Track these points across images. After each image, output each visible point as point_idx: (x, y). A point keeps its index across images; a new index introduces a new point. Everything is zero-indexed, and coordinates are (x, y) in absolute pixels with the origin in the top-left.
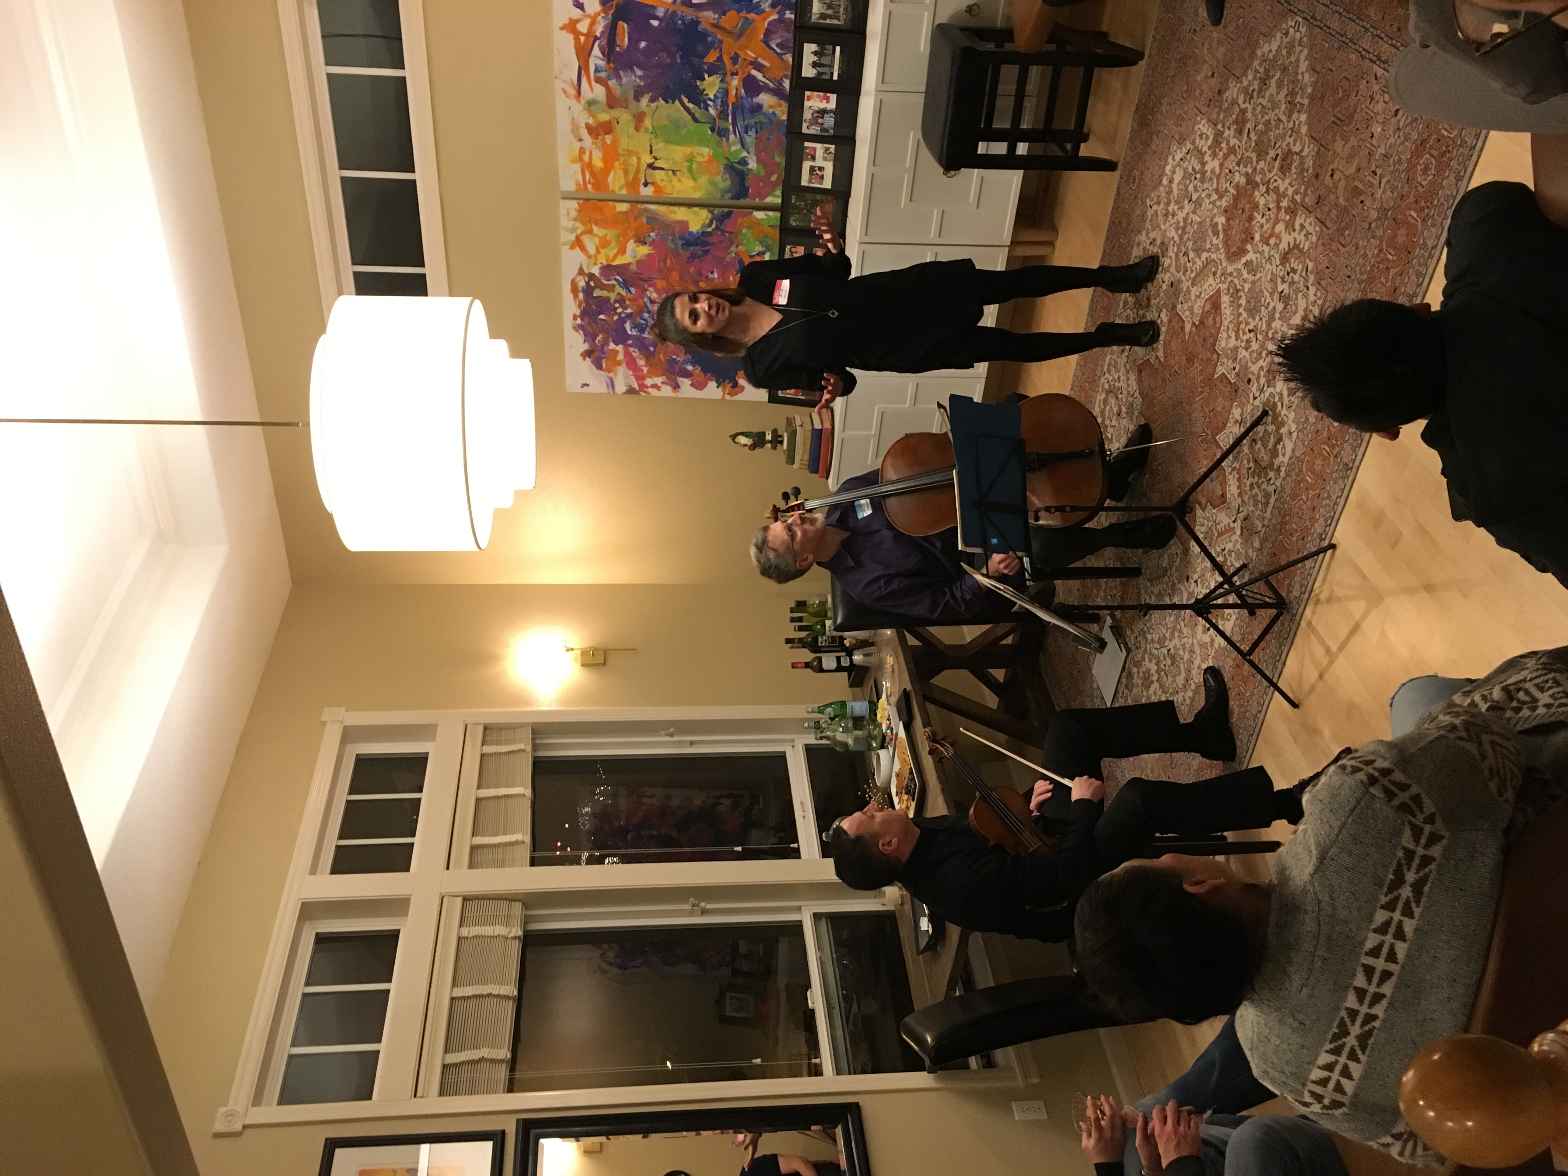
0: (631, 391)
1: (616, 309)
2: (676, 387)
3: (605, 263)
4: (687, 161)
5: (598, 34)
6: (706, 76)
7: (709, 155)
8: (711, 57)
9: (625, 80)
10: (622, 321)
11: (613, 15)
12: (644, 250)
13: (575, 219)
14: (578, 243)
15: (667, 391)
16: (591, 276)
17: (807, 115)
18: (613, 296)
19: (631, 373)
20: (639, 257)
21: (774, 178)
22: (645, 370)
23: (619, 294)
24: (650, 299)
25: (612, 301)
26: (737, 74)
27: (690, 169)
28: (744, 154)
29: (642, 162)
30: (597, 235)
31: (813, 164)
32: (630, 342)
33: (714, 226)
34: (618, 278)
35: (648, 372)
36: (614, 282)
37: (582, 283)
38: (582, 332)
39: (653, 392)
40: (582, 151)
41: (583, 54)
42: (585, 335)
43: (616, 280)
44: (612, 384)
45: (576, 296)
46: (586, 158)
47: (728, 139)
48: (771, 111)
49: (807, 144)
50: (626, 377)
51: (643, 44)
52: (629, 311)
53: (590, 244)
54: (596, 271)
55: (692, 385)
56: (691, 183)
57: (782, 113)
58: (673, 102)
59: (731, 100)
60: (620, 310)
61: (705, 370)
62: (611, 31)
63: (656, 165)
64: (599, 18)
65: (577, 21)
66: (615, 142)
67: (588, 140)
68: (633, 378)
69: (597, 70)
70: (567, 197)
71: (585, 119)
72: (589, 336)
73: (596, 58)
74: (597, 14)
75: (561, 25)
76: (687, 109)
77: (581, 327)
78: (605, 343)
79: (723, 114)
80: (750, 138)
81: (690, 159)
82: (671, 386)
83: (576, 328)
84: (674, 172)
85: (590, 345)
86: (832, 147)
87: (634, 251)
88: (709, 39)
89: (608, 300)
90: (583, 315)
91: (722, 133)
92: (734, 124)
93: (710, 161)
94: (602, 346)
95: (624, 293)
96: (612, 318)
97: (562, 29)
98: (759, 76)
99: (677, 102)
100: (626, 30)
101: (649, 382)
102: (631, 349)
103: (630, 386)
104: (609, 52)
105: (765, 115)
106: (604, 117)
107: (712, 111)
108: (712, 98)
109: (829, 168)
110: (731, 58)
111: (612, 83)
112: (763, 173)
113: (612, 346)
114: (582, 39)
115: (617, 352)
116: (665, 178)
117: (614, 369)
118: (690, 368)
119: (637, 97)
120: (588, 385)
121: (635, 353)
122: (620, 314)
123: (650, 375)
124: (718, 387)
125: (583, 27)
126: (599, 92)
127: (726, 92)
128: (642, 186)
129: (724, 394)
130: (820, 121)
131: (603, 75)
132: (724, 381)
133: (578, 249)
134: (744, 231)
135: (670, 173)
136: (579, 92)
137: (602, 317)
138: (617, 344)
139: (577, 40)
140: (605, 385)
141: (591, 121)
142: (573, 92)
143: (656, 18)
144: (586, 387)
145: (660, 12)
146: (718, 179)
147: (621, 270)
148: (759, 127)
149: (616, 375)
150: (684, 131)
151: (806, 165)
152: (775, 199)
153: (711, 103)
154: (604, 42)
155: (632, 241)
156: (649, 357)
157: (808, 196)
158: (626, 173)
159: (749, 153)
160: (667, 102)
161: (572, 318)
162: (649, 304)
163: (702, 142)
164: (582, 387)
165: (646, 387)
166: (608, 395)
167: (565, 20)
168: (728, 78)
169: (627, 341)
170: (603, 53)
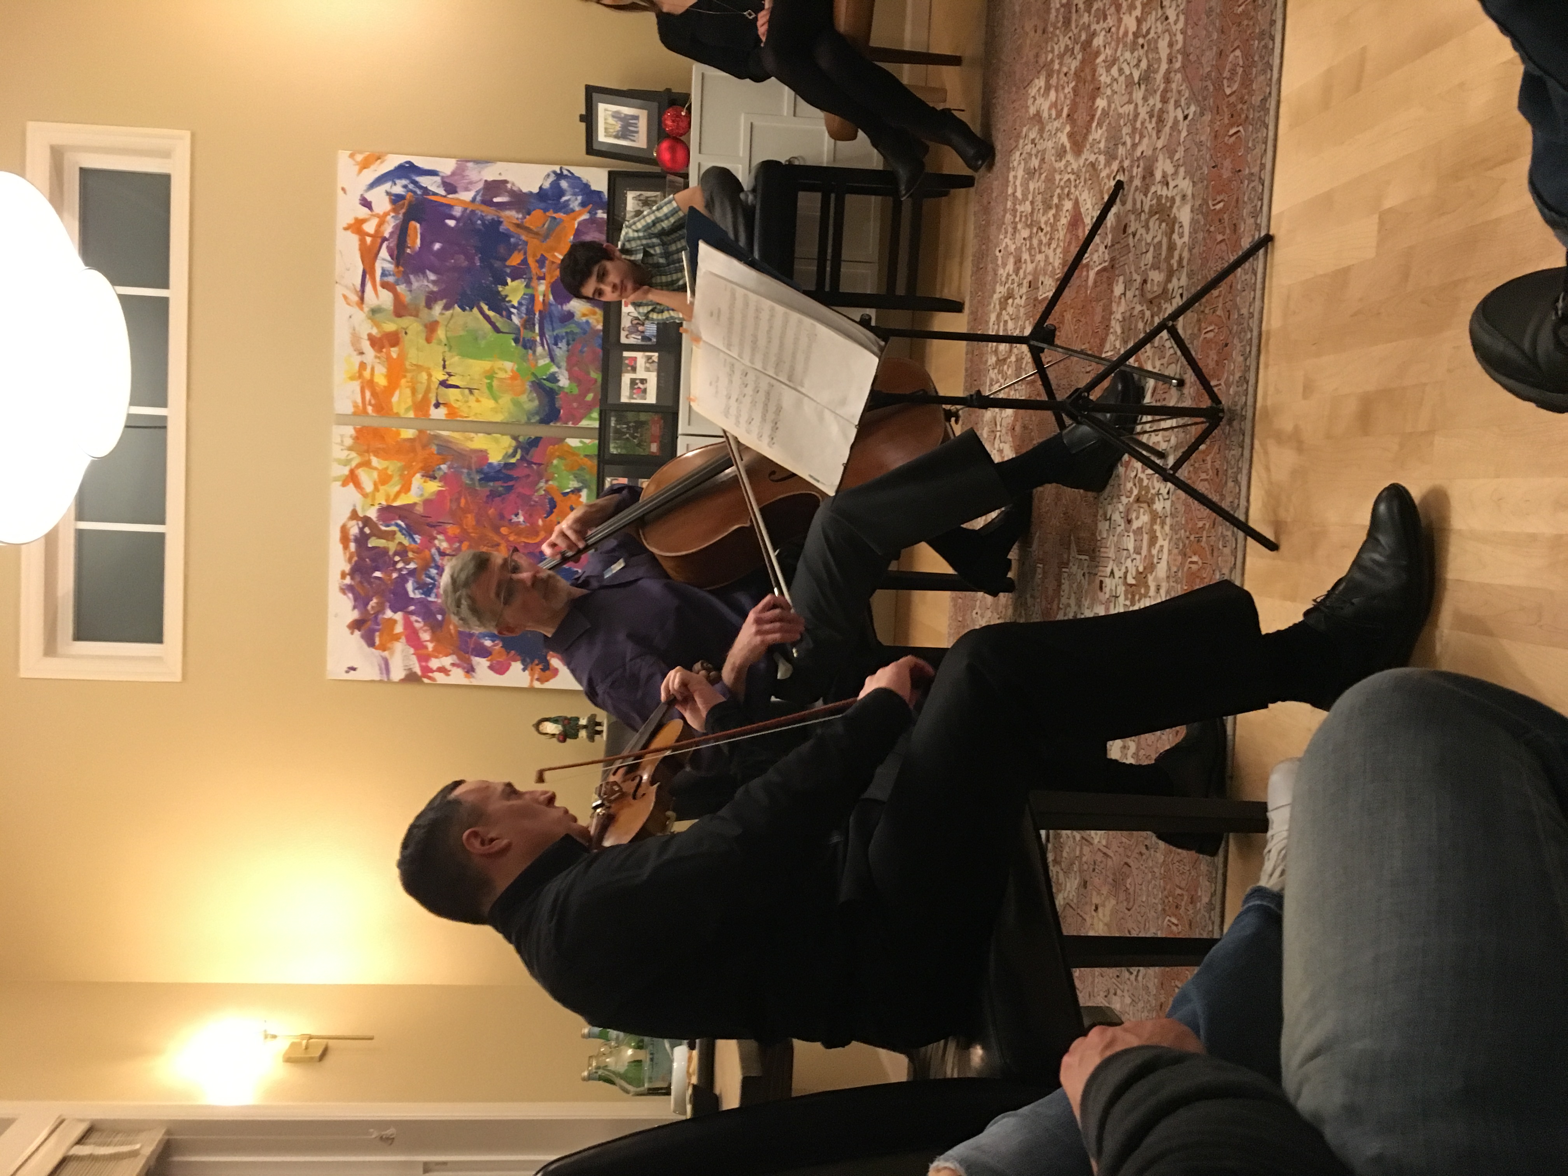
0: (411, 678)
1: (397, 562)
2: (470, 670)
3: (384, 503)
4: (487, 377)
5: (387, 235)
6: (509, 280)
7: (512, 371)
8: (515, 260)
9: (415, 285)
10: (403, 579)
11: (404, 214)
12: (433, 487)
13: (350, 449)
14: (352, 478)
15: (458, 676)
16: (367, 521)
17: (626, 322)
18: (392, 547)
19: (412, 651)
20: (427, 495)
21: (590, 397)
22: (430, 646)
23: (400, 543)
24: (438, 549)
25: (391, 553)
26: (543, 278)
27: (490, 387)
28: (554, 369)
29: (433, 379)
30: (375, 469)
31: (633, 376)
32: (412, 608)
33: (518, 456)
34: (400, 522)
35: (435, 649)
36: (394, 528)
37: (354, 530)
38: (350, 595)
39: (440, 678)
40: (363, 365)
41: (369, 256)
42: (356, 599)
43: (397, 525)
44: (386, 667)
45: (346, 547)
46: (367, 374)
47: (534, 352)
48: (584, 319)
49: (626, 354)
50: (405, 658)
51: (437, 246)
52: (412, 566)
53: (367, 479)
54: (372, 514)
55: (491, 668)
56: (491, 403)
57: (597, 322)
58: (471, 309)
59: (538, 307)
60: (400, 565)
61: (508, 646)
62: (402, 232)
63: (450, 382)
64: (389, 218)
65: (364, 221)
66: (402, 356)
67: (370, 353)
68: (414, 658)
69: (384, 274)
70: (342, 420)
71: (367, 328)
72: (360, 601)
73: (384, 261)
74: (386, 214)
75: (345, 225)
76: (487, 318)
77: (350, 588)
78: (380, 610)
79: (528, 323)
80: (561, 351)
81: (490, 375)
82: (464, 668)
83: (344, 590)
84: (471, 391)
85: (361, 613)
86: (655, 355)
87: (421, 488)
88: (512, 240)
89: (384, 551)
90: (353, 572)
91: (528, 345)
92: (542, 334)
93: (513, 378)
94: (376, 615)
95: (406, 542)
96: (390, 576)
97: (346, 229)
99: (475, 310)
100: (419, 231)
101: (434, 663)
102: (413, 618)
103: (410, 669)
104: (399, 255)
105: (578, 324)
106: (391, 327)
107: (516, 320)
108: (516, 304)
109: (652, 379)
110: (537, 261)
111: (401, 288)
112: (576, 391)
113: (389, 614)
114: (369, 240)
115: (394, 622)
116: (460, 397)
117: (389, 645)
118: (488, 643)
119: (430, 303)
120: (354, 669)
121: (418, 622)
122: (401, 570)
123: (437, 654)
124: (524, 670)
125: (370, 227)
126: (386, 298)
127: (532, 298)
128: (432, 408)
129: (532, 681)
130: (640, 328)
131: (391, 279)
132: (532, 662)
133: (351, 485)
134: (555, 462)
135: (467, 391)
136: (362, 299)
137: (378, 574)
138: (395, 611)
139: (362, 241)
140: (377, 668)
141: (375, 331)
142: (355, 298)
143: (452, 217)
144: (352, 672)
145: (457, 211)
146: (524, 398)
147: (404, 512)
148: (571, 338)
149: (392, 654)
150: (483, 343)
151: (626, 379)
152: (592, 422)
153: (513, 310)
154: (393, 243)
155: (418, 476)
156: (436, 627)
157: (630, 416)
158: (414, 391)
159: (559, 367)
160: (464, 310)
161: (339, 576)
162: (437, 557)
163: (505, 355)
164: (347, 672)
165: (432, 671)
166: (381, 681)
167: (350, 220)
168: (534, 282)
169: (408, 607)
170: (391, 256)
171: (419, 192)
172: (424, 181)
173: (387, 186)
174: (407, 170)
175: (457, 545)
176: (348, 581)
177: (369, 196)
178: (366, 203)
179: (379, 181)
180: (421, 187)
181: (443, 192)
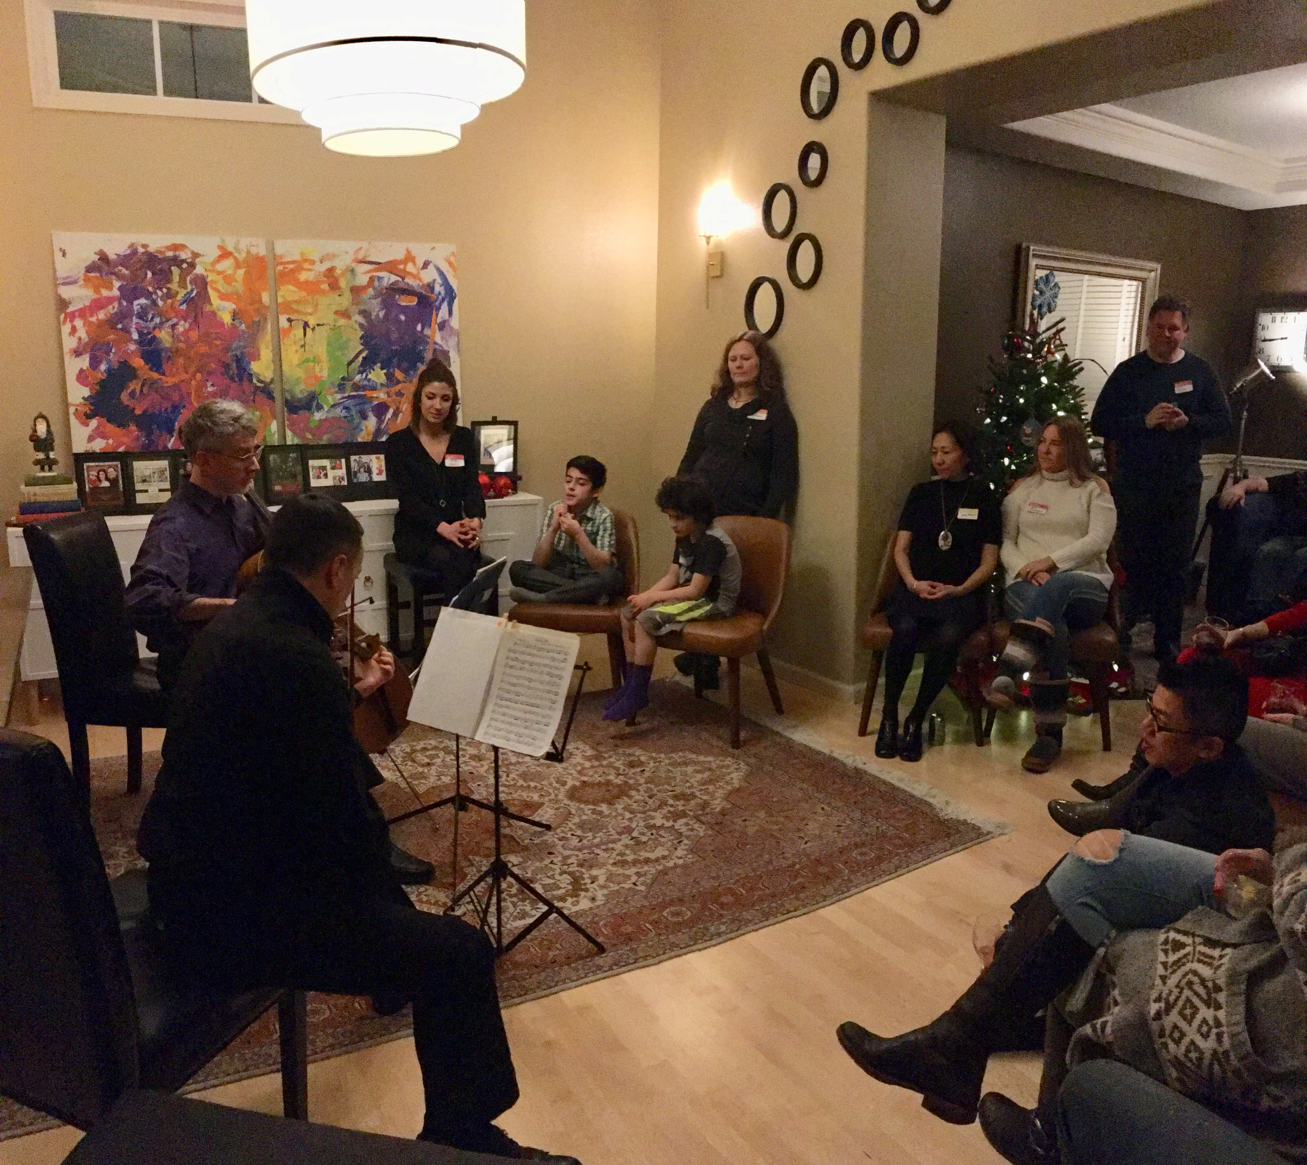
0: (62, 304)
1: (161, 289)
2: (77, 353)
3: (209, 279)
4: (314, 358)
5: (407, 280)
6: (385, 371)
7: (321, 377)
8: (399, 375)
9: (374, 302)
10: (148, 295)
11: (421, 293)
12: (227, 318)
13: (248, 253)
14: (225, 254)
15: (70, 343)
16: (192, 265)
18: (174, 286)
19: (87, 304)
20: (219, 313)
21: (309, 436)
22: (94, 319)
23: (177, 293)
24: (177, 324)
25: (169, 286)
26: (389, 396)
27: (307, 360)
28: (326, 408)
29: (309, 317)
30: (235, 273)
31: (329, 468)
32: (125, 304)
33: (259, 384)
34: (195, 292)
35: (91, 323)
36: (189, 288)
37: (183, 255)
38: (128, 252)
39: (66, 328)
40: (313, 262)
41: (391, 267)
42: (125, 256)
43: (192, 290)
44: (70, 282)
45: (169, 248)
46: (307, 266)
47: (337, 393)
48: (364, 428)
49: (343, 461)
50: (80, 298)
51: (403, 318)
52: (160, 303)
53: (226, 265)
54: (199, 270)
55: (81, 371)
56: (296, 362)
57: (363, 437)
58: (362, 344)
59: (369, 393)
60: (159, 293)
61: (102, 383)
62: (409, 291)
63: (308, 329)
64: (418, 282)
65: (414, 263)
66: (323, 292)
67: (322, 268)
68: (81, 306)
69: (379, 278)
70: (271, 246)
71: (340, 264)
72: (124, 260)
73: (389, 278)
74: (420, 280)
75: (410, 249)
76: (357, 356)
77: (135, 252)
78: (119, 277)
79: (356, 387)
80: (339, 412)
81: (316, 360)
82: (78, 347)
83: (132, 247)
84: (303, 346)
85: (114, 261)
86: (345, 483)
87: (224, 308)
88: (412, 372)
89: (169, 281)
90: (149, 255)
91: (341, 387)
92: (349, 397)
93: (317, 379)
94: (114, 274)
95: (179, 297)
96: (149, 284)
97: (407, 250)
98: (389, 415)
99: (362, 347)
100: (411, 304)
101: (79, 323)
102: (116, 304)
103: (70, 303)
104: (394, 290)
105: (359, 423)
106: (343, 283)
107: (358, 377)
108: (369, 376)
109: (329, 482)
110: (399, 391)
111: (371, 291)
112: (312, 425)
113: (117, 284)
114: (402, 267)
115: (110, 288)
116: (297, 338)
117: (89, 285)
118: (103, 367)
119: (363, 313)
120: (64, 255)
121: (113, 308)
122: (156, 293)
123: (87, 324)
124: (83, 398)
125: (410, 268)
126: (363, 280)
127: (374, 389)
128: (287, 317)
129: (75, 405)
131: (376, 283)
132: (92, 404)
133: (220, 253)
135: (303, 343)
136: (360, 262)
138: (120, 289)
139: (400, 262)
140: (67, 275)
141: (338, 271)
142: (361, 256)
143: (423, 329)
144: (61, 254)
145: (427, 332)
146: (302, 387)
147: (203, 295)
148: (349, 419)
149: (81, 286)
150: (339, 353)
151: (326, 463)
152: (291, 439)
153: (364, 375)
154: (402, 285)
155: (234, 306)
156: (111, 323)
157: (299, 468)
158: (296, 302)
159: (327, 412)
160: (361, 338)
161: (144, 242)
162: (170, 323)
163: (332, 370)
164: (61, 249)
165: (72, 321)
166: (55, 278)
167: (414, 253)
168: (385, 389)
169: (125, 299)
170: (393, 284)
171: (437, 303)
172: (445, 307)
173: (439, 281)
174: (450, 295)
175: (182, 339)
176: (141, 250)
177: (431, 267)
178: (426, 265)
179: (441, 274)
180: (440, 304)
181: (439, 320)
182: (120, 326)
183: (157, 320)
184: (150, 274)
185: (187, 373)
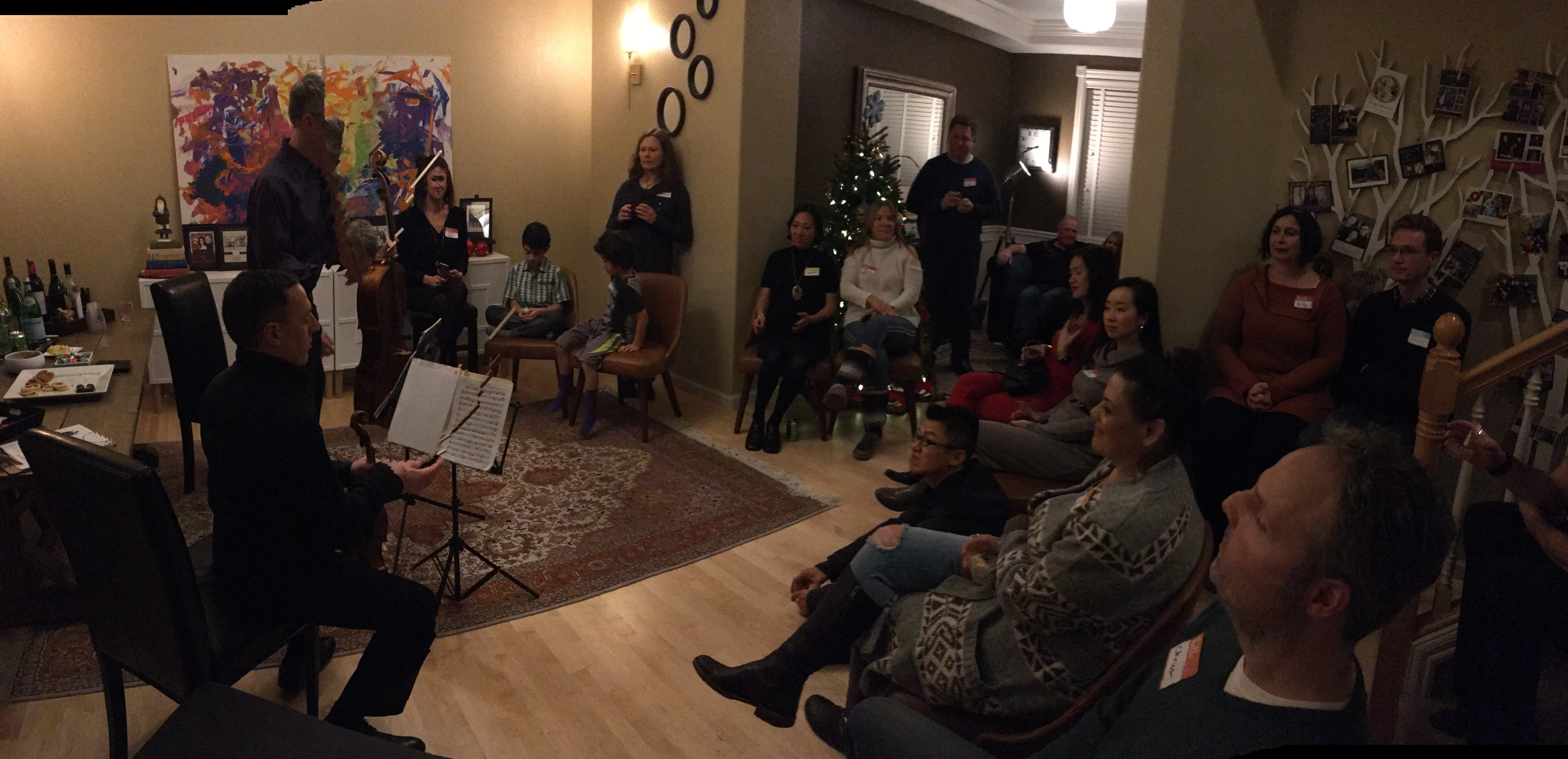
0: (175, 111)
1: (244, 99)
2: (184, 149)
3: (278, 89)
5: (412, 86)
6: (396, 160)
7: (351, 164)
9: (390, 104)
10: (234, 103)
11: (422, 96)
14: (291, 68)
15: (180, 142)
16: (267, 78)
18: (253, 96)
19: (192, 111)
22: (196, 123)
23: (256, 101)
24: (254, 125)
25: (249, 95)
28: (354, 189)
32: (218, 110)
34: (268, 100)
35: (195, 126)
36: (264, 96)
37: (260, 70)
38: (221, 70)
39: (177, 131)
40: (347, 73)
41: (401, 75)
42: (219, 72)
43: (266, 98)
44: (180, 94)
45: (250, 65)
46: (344, 76)
47: (361, 177)
50: (187, 107)
51: (410, 116)
52: (243, 109)
54: (272, 82)
55: (188, 162)
58: (380, 139)
60: (243, 101)
61: (202, 172)
62: (414, 95)
64: (421, 87)
65: (418, 73)
66: (353, 98)
67: (354, 77)
68: (187, 113)
69: (394, 85)
70: (322, 62)
71: (366, 75)
72: (218, 76)
73: (401, 85)
74: (422, 85)
75: (415, 61)
77: (225, 69)
78: (215, 89)
80: (363, 193)
82: (185, 145)
83: (224, 65)
85: (212, 77)
89: (251, 92)
90: (236, 71)
94: (211, 87)
95: (257, 104)
96: (236, 95)
97: (413, 62)
98: (399, 195)
99: (380, 141)
100: (416, 105)
101: (186, 126)
102: (212, 111)
103: (180, 110)
104: (404, 94)
106: (368, 90)
111: (388, 96)
113: (213, 95)
114: (409, 75)
115: (208, 99)
117: (193, 96)
118: (202, 159)
119: (381, 114)
120: (176, 72)
121: (209, 115)
122: (239, 101)
123: (192, 127)
124: (189, 183)
125: (415, 76)
126: (382, 87)
129: (184, 190)
131: (392, 90)
132: (195, 188)
133: (286, 68)
136: (380, 73)
138: (215, 99)
139: (408, 71)
140: (178, 89)
141: (365, 80)
142: (380, 67)
143: (424, 125)
144: (174, 72)
145: (427, 127)
147: (273, 102)
149: (187, 97)
150: (364, 146)
154: (408, 90)
156: (208, 125)
158: (337, 105)
159: (355, 192)
160: (380, 134)
161: (231, 61)
162: (250, 125)
163: (358, 159)
164: (173, 69)
165: (181, 125)
166: (170, 92)
167: (419, 64)
168: (396, 174)
169: (218, 107)
170: (403, 89)
171: (435, 105)
172: (440, 107)
173: (436, 87)
174: (444, 98)
175: (259, 137)
176: (230, 67)
177: (430, 75)
178: (427, 73)
179: (437, 81)
180: (437, 106)
181: (436, 119)
182: (214, 128)
183: (241, 123)
184: (236, 87)
185: (261, 163)
